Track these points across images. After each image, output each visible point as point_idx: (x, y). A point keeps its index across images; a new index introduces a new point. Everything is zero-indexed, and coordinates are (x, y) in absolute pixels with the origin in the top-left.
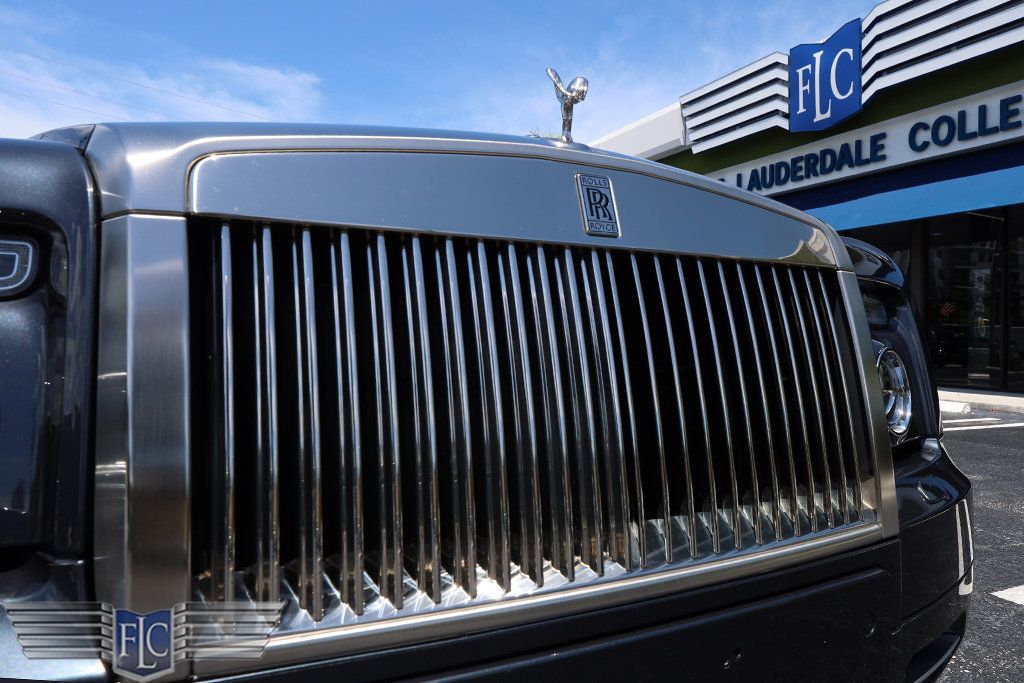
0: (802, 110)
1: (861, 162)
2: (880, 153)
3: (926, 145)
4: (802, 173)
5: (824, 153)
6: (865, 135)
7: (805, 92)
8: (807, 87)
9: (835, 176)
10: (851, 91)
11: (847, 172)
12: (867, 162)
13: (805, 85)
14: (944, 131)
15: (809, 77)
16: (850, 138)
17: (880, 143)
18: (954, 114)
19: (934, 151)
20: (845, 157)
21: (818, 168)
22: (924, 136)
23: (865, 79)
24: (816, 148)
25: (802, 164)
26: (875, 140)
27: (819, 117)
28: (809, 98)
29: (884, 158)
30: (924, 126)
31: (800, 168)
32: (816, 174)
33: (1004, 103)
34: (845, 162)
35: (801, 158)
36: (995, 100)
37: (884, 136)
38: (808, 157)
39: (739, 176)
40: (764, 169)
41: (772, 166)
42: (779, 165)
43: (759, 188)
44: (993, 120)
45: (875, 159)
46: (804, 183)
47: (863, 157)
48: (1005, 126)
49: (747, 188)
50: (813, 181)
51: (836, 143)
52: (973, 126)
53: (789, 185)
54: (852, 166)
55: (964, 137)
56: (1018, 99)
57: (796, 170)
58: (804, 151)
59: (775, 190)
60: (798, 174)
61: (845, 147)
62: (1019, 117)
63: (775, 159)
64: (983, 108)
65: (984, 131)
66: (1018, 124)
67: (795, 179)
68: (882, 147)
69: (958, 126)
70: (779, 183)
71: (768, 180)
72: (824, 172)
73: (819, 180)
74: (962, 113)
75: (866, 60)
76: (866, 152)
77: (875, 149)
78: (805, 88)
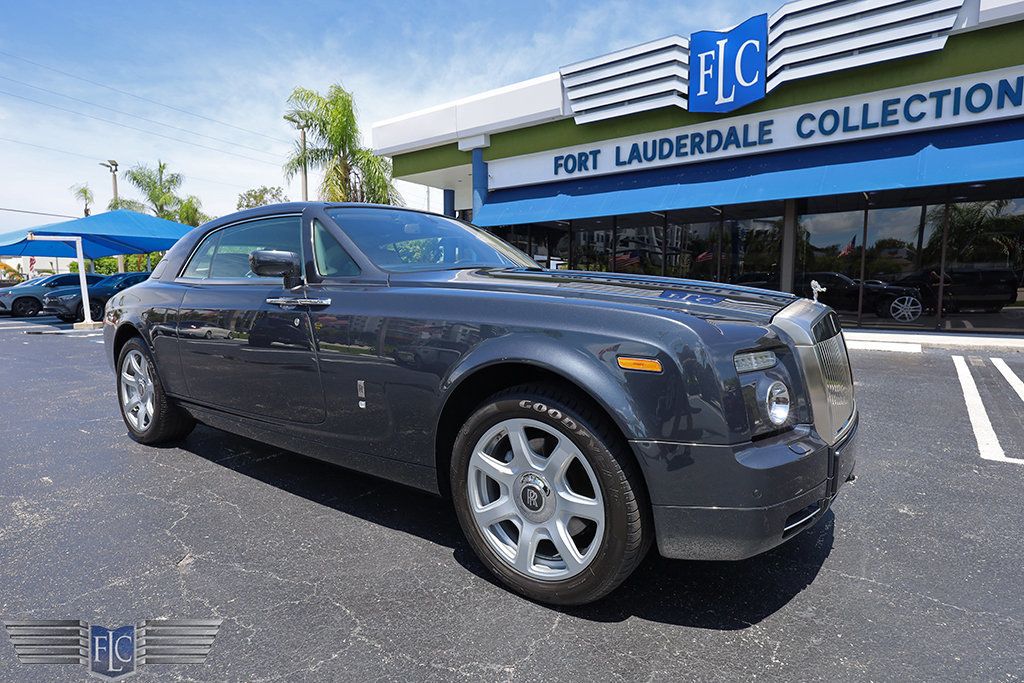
0: (702, 92)
1: (747, 144)
2: (766, 137)
3: (812, 133)
4: (688, 149)
5: (710, 133)
6: (754, 120)
7: (707, 76)
8: (710, 72)
9: (720, 154)
10: (756, 80)
11: (733, 151)
12: (753, 144)
13: (707, 69)
14: (829, 123)
15: (711, 62)
16: (738, 122)
17: (766, 128)
18: (839, 108)
19: (818, 139)
20: (732, 138)
21: (704, 146)
22: (807, 126)
24: (703, 128)
25: (688, 142)
26: (763, 124)
27: (721, 100)
29: (770, 141)
30: (812, 118)
31: (685, 145)
32: (701, 152)
33: (886, 104)
34: (731, 143)
35: (686, 137)
36: (876, 101)
37: (771, 122)
38: (694, 136)
39: (618, 149)
40: (645, 144)
41: (654, 142)
42: (663, 141)
43: (640, 161)
44: (875, 116)
45: (761, 142)
46: (689, 159)
47: (750, 140)
48: (885, 123)
49: (627, 160)
50: (697, 157)
51: (723, 126)
52: (855, 119)
53: (673, 160)
54: (738, 146)
55: (847, 129)
56: (897, 101)
57: (680, 146)
58: (690, 130)
59: (657, 163)
60: (683, 150)
61: (732, 131)
62: (900, 116)
63: (658, 136)
64: (866, 107)
65: (866, 126)
66: (896, 122)
67: (679, 155)
68: (769, 132)
69: (842, 121)
70: (662, 157)
71: (650, 154)
72: (710, 150)
73: (706, 157)
74: (847, 109)
75: (772, 53)
76: (753, 136)
77: (763, 133)
78: (707, 72)
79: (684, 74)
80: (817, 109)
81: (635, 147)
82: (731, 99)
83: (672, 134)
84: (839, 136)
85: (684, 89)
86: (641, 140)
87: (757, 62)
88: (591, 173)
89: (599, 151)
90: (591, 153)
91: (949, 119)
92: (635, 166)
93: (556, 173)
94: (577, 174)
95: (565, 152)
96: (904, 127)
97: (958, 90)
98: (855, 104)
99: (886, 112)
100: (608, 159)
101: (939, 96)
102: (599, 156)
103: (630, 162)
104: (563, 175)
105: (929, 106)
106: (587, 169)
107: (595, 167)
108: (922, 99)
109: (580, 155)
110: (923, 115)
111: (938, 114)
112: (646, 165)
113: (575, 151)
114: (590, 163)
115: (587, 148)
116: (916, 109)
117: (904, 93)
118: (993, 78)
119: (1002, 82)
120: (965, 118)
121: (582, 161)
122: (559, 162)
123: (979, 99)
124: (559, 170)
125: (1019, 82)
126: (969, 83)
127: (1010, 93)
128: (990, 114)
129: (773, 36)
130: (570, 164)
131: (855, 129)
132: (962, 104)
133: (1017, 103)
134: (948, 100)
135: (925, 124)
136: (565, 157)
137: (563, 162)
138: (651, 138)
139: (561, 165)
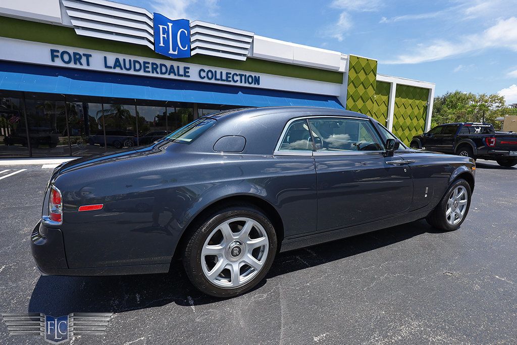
0: (162, 44)
1: (179, 75)
2: (187, 74)
3: (204, 77)
4: (150, 69)
5: (162, 65)
6: (182, 65)
8: (165, 36)
9: (166, 76)
10: (186, 48)
11: (172, 76)
12: (182, 76)
13: (164, 34)
14: (210, 75)
15: (166, 32)
16: (175, 64)
17: (187, 70)
18: (213, 70)
19: (206, 80)
20: (172, 70)
21: (158, 70)
22: (203, 74)
23: (193, 46)
24: (159, 62)
25: (150, 66)
26: (185, 68)
27: (171, 52)
28: (166, 41)
29: (189, 76)
30: (204, 71)
31: (148, 67)
32: (157, 73)
33: (227, 74)
34: (172, 72)
35: (149, 63)
36: (225, 71)
37: (189, 68)
38: (153, 64)
39: (105, 58)
40: (124, 60)
41: (130, 60)
42: (135, 62)
43: (122, 69)
44: (224, 77)
45: (185, 76)
46: (151, 75)
47: (180, 74)
48: (227, 80)
49: (112, 65)
50: (155, 75)
51: (168, 63)
52: (218, 77)
53: (141, 73)
54: (175, 75)
55: (216, 79)
56: (230, 74)
57: (145, 67)
58: (151, 60)
59: (132, 72)
60: (147, 70)
61: (172, 67)
62: (231, 79)
63: (133, 58)
64: (221, 73)
65: (222, 80)
66: (231, 81)
67: (145, 71)
68: (188, 72)
69: (214, 75)
70: (135, 70)
71: (128, 66)
72: (162, 73)
73: (160, 76)
74: (216, 72)
75: (193, 39)
76: (182, 72)
77: (185, 72)
78: (164, 36)
80: (206, 68)
81: (117, 60)
82: (176, 53)
83: (142, 60)
84: (213, 81)
85: (152, 39)
86: (121, 57)
87: (186, 40)
88: (85, 67)
89: (91, 56)
90: (84, 55)
91: (243, 84)
92: (118, 70)
93: (53, 60)
94: (72, 65)
95: (61, 49)
96: (232, 83)
97: (246, 75)
98: (219, 70)
99: (227, 77)
100: (97, 61)
101: (241, 75)
102: (90, 59)
103: (114, 68)
104: (58, 63)
105: (238, 78)
106: (81, 64)
107: (88, 65)
108: (237, 75)
109: (75, 54)
110: (237, 81)
111: (241, 82)
112: (124, 72)
113: (71, 50)
114: (84, 60)
115: (81, 51)
116: (236, 78)
117: (233, 72)
118: (253, 74)
119: (255, 77)
120: (247, 85)
121: (77, 58)
122: (55, 54)
123: (250, 80)
124: (56, 59)
125: (259, 77)
126: (248, 74)
127: (257, 81)
128: (253, 86)
129: (192, 32)
130: (66, 58)
131: (218, 80)
132: (246, 80)
133: (259, 84)
134: (243, 78)
135: (238, 84)
136: (61, 51)
137: (59, 54)
138: (128, 58)
139: (57, 56)
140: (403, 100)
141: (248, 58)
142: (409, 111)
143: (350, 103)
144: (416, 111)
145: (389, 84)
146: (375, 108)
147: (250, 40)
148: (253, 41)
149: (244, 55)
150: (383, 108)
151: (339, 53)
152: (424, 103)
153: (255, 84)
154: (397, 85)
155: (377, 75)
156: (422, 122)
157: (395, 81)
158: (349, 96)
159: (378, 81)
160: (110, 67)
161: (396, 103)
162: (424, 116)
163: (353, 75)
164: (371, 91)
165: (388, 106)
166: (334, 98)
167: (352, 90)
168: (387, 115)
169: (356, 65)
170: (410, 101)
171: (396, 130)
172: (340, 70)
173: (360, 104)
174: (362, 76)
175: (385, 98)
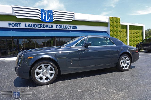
1: (49, 28)
4: (40, 27)
5: (43, 25)
6: (50, 24)
8: (45, 16)
9: (45, 28)
10: (52, 19)
11: (47, 28)
12: (50, 28)
14: (60, 27)
15: (45, 14)
16: (48, 24)
18: (61, 25)
19: (59, 29)
20: (47, 26)
21: (43, 27)
22: (57, 27)
24: (42, 24)
25: (40, 25)
26: (51, 25)
27: (47, 20)
28: (45, 17)
29: (53, 28)
30: (58, 26)
31: (39, 26)
32: (42, 27)
33: (66, 26)
34: (47, 27)
35: (39, 25)
36: (65, 25)
38: (41, 25)
39: (25, 24)
40: (31, 24)
41: (33, 24)
42: (35, 24)
43: (31, 27)
45: (52, 28)
48: (66, 28)
50: (41, 28)
51: (46, 24)
52: (63, 27)
53: (37, 28)
54: (48, 28)
55: (62, 28)
56: (67, 26)
58: (40, 24)
59: (34, 28)
60: (39, 27)
61: (47, 25)
62: (67, 28)
63: (34, 23)
64: (64, 26)
67: (38, 27)
70: (35, 27)
71: (32, 26)
72: (44, 27)
73: (43, 28)
74: (62, 26)
75: (54, 16)
76: (50, 27)
77: (51, 26)
79: (40, 15)
80: (59, 25)
81: (29, 24)
82: (48, 21)
83: (37, 24)
84: (61, 29)
85: (40, 17)
86: (30, 23)
87: (52, 16)
88: (19, 27)
89: (21, 24)
90: (19, 24)
91: (72, 29)
92: (29, 28)
94: (15, 27)
95: (12, 22)
96: (68, 29)
98: (63, 25)
99: (66, 27)
100: (23, 25)
101: (71, 26)
102: (21, 25)
103: (28, 27)
104: (11, 27)
105: (70, 27)
106: (18, 27)
107: (20, 27)
108: (69, 26)
109: (16, 24)
111: (71, 28)
112: (31, 28)
113: (15, 23)
114: (19, 25)
115: (18, 23)
116: (69, 27)
117: (68, 25)
118: (75, 26)
119: (76, 26)
120: (73, 29)
121: (17, 25)
122: (10, 24)
123: (74, 27)
124: (10, 26)
125: (77, 26)
126: (73, 26)
127: (76, 28)
128: (75, 29)
129: (53, 14)
130: (13, 25)
131: (63, 28)
132: (73, 28)
133: (77, 29)
134: (71, 27)
135: (70, 29)
136: (11, 23)
137: (11, 24)
138: (32, 23)
139: (10, 25)
140: (133, 31)
141: (73, 20)
142: (135, 35)
143: (111, 33)
144: (138, 35)
145: (126, 26)
146: (121, 34)
147: (73, 15)
148: (74, 15)
149: (71, 20)
150: (125, 34)
151: (106, 16)
152: (141, 31)
153: (76, 29)
154: (129, 25)
155: (121, 23)
156: (141, 38)
157: (128, 24)
158: (111, 31)
159: (121, 25)
160: (27, 27)
161: (129, 32)
162: (142, 36)
163: (112, 23)
164: (119, 28)
165: (126, 33)
166: (105, 32)
167: (112, 28)
168: (126, 37)
169: (112, 20)
170: (135, 31)
171: (131, 42)
172: (106, 22)
173: (115, 33)
174: (115, 23)
175: (125, 30)
